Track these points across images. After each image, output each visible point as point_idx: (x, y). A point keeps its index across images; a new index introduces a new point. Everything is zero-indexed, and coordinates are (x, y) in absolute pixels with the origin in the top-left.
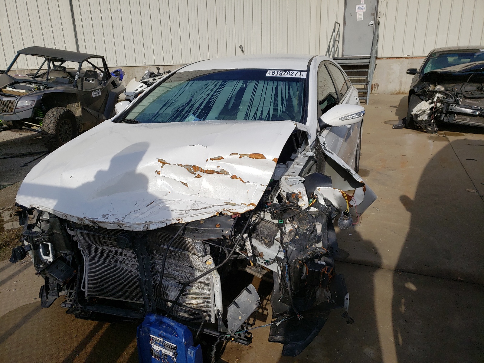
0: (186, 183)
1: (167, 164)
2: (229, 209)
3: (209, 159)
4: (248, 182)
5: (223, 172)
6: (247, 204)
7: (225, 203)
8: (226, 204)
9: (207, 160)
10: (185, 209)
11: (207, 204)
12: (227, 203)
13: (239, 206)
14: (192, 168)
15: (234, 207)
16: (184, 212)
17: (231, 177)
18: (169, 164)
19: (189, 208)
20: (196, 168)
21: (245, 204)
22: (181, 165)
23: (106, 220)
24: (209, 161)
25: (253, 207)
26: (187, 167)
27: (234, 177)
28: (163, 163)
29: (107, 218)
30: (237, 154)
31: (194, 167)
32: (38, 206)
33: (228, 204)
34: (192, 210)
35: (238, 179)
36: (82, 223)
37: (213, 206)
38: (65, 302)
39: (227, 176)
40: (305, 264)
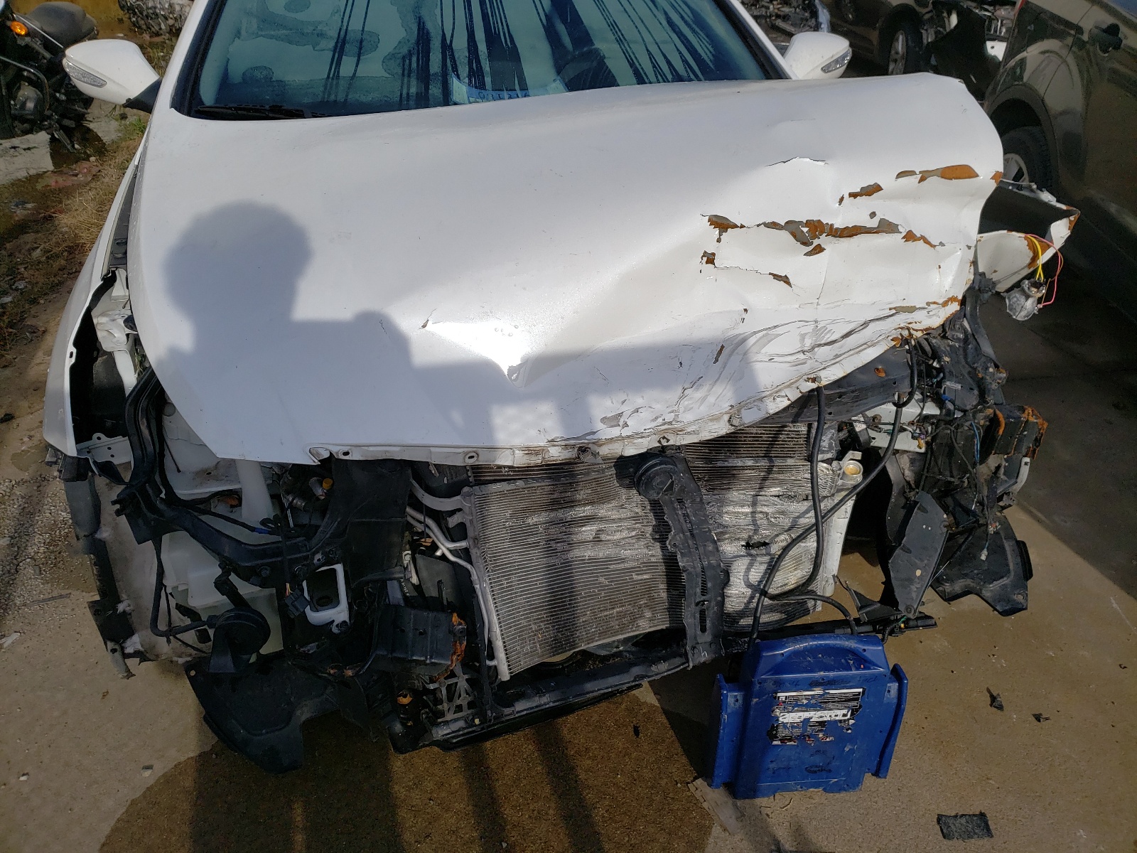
0: (786, 276)
1: (735, 226)
2: (909, 324)
3: (846, 196)
4: (942, 244)
5: (886, 227)
6: (941, 301)
7: (890, 309)
8: (894, 311)
9: (842, 199)
10: (798, 347)
11: (849, 322)
12: (895, 308)
13: (925, 311)
14: (805, 230)
15: (917, 316)
16: (801, 356)
17: (903, 238)
18: (742, 226)
19: (808, 343)
20: (816, 228)
21: (934, 303)
22: (774, 225)
23: (626, 432)
24: (847, 199)
25: (955, 307)
26: (792, 227)
27: (910, 237)
28: (721, 224)
29: (626, 425)
30: (911, 173)
31: (808, 223)
32: (346, 449)
33: (899, 310)
34: (820, 345)
35: (919, 239)
36: (537, 460)
37: (865, 324)
38: (439, 720)
39: (896, 235)
40: (998, 412)
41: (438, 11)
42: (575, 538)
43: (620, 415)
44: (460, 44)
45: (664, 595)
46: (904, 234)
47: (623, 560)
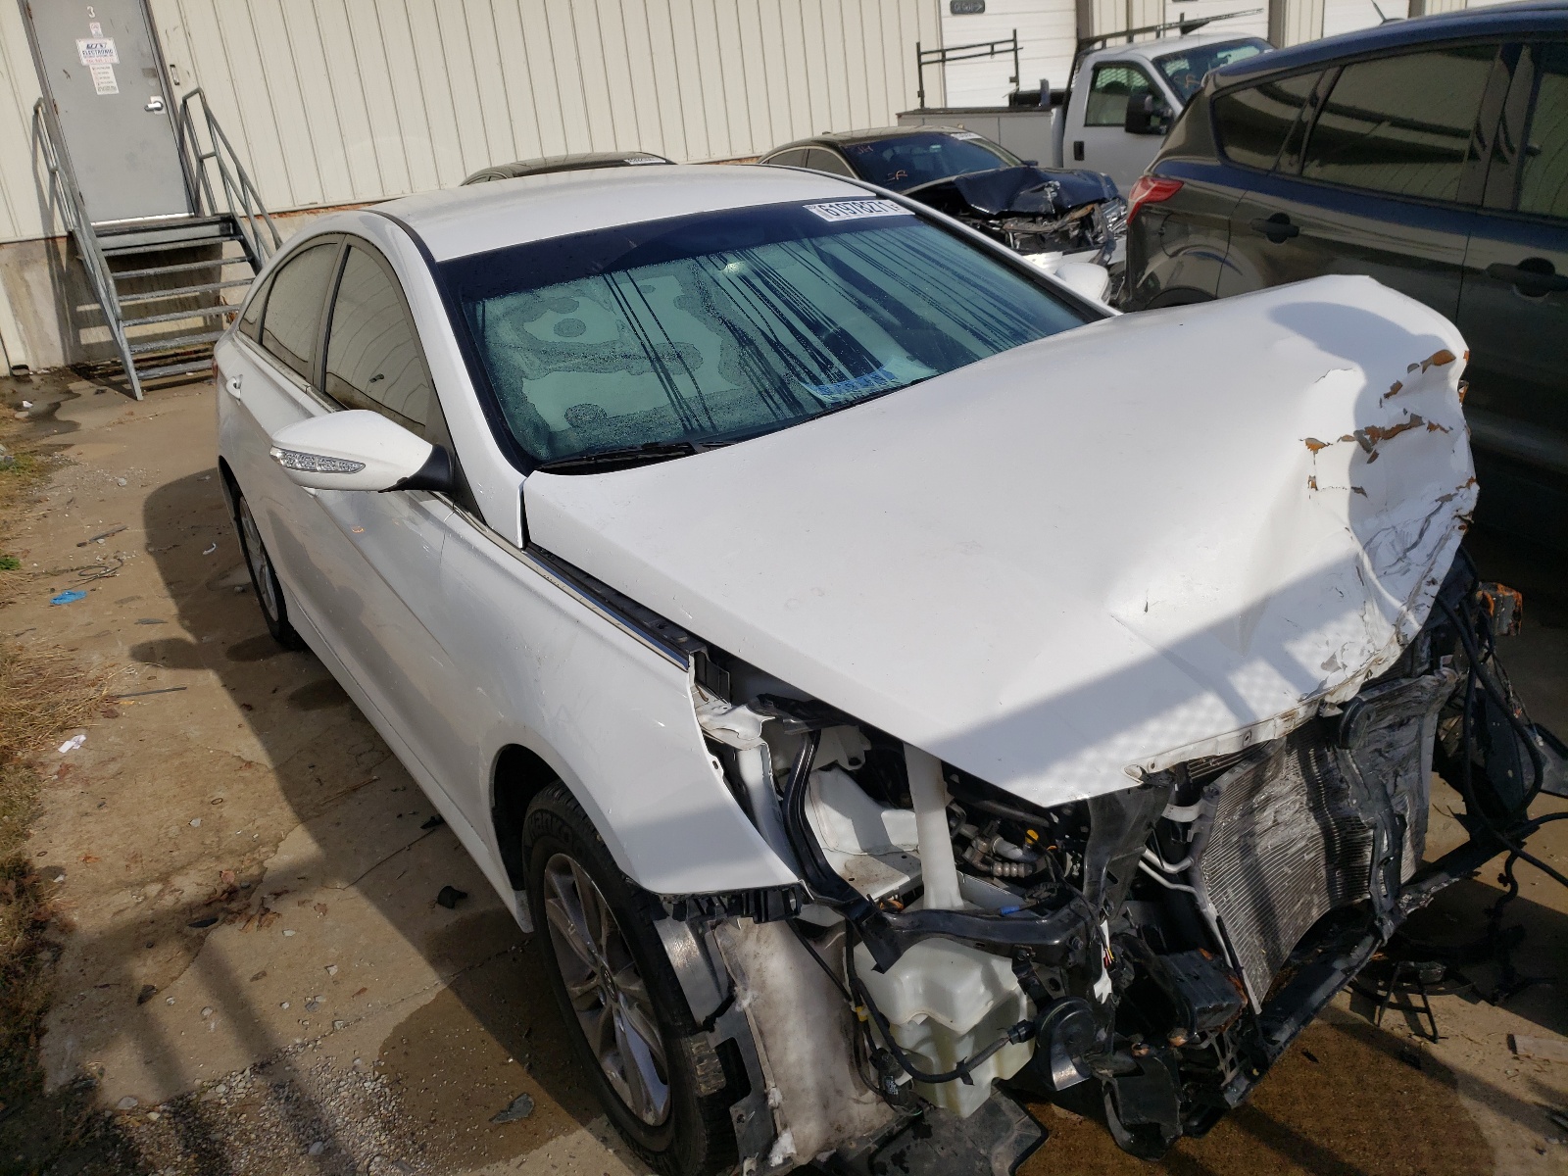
0: (1361, 487)
1: (1322, 445)
2: (1457, 511)
3: (1383, 397)
4: (1450, 429)
5: (1416, 421)
6: (1466, 484)
8: (1440, 503)
9: (1381, 400)
11: (1413, 522)
12: (1437, 501)
13: (1459, 497)
14: (1367, 437)
15: (1456, 502)
16: (1401, 564)
17: (1427, 428)
18: (1328, 445)
19: (1399, 549)
20: (1373, 433)
21: (1461, 487)
22: (1347, 438)
24: (1384, 400)
25: (1476, 489)
26: (1358, 437)
27: (1432, 427)
28: (1316, 447)
30: (1416, 365)
31: (1369, 430)
33: (1442, 501)
34: (1409, 550)
35: (1436, 428)
37: (1427, 521)
38: (1223, 1085)
39: (1421, 427)
40: (1486, 593)
41: (734, 306)
42: (1258, 828)
43: (1333, 657)
44: (786, 337)
45: (1324, 872)
46: (1427, 425)
47: (1293, 842)
